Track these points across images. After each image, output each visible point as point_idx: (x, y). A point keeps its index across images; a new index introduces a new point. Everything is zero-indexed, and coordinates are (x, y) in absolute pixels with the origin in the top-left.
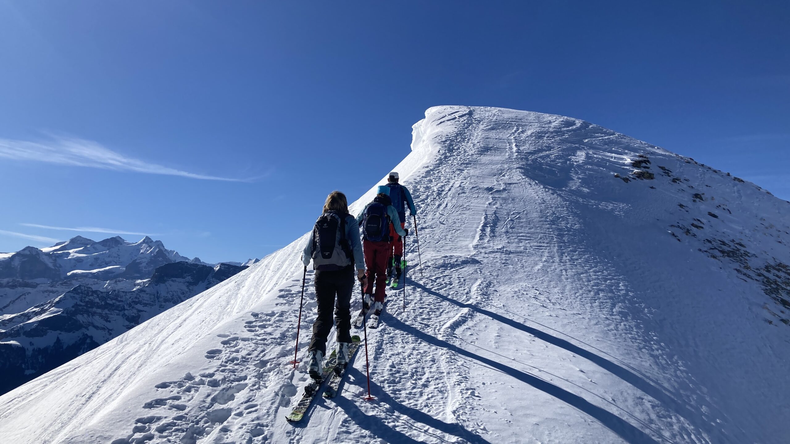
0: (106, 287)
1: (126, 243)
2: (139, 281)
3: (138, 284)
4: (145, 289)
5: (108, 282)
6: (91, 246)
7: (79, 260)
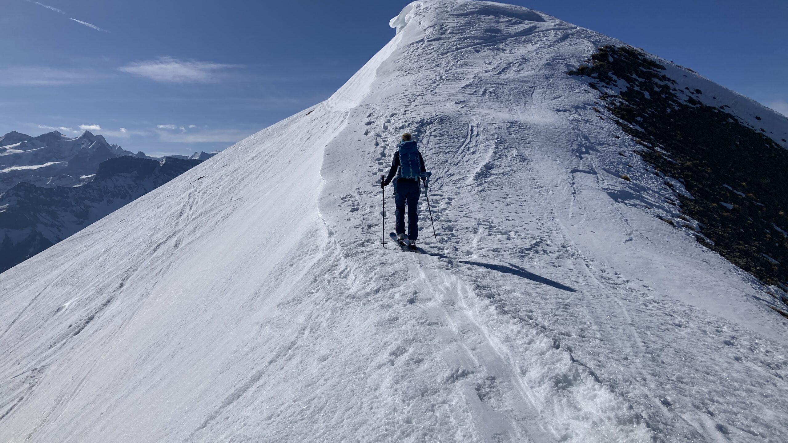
0: (50, 184)
1: (64, 138)
2: (84, 177)
3: (83, 180)
4: (90, 184)
5: (51, 178)
6: (28, 141)
7: (16, 156)
